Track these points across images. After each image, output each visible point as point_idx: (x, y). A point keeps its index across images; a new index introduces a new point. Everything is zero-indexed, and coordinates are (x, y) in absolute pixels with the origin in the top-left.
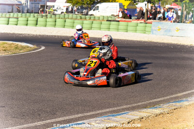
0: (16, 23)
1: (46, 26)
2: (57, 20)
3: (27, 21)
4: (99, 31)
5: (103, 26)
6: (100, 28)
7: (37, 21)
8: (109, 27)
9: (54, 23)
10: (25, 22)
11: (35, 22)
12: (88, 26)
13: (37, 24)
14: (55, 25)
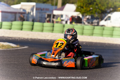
0: (9, 27)
1: (42, 31)
2: (56, 25)
3: (22, 25)
4: (101, 37)
5: (105, 32)
6: (102, 35)
7: (33, 25)
8: (112, 33)
9: (51, 28)
10: (20, 27)
11: (31, 27)
12: (89, 32)
13: (32, 29)
14: (53, 30)
